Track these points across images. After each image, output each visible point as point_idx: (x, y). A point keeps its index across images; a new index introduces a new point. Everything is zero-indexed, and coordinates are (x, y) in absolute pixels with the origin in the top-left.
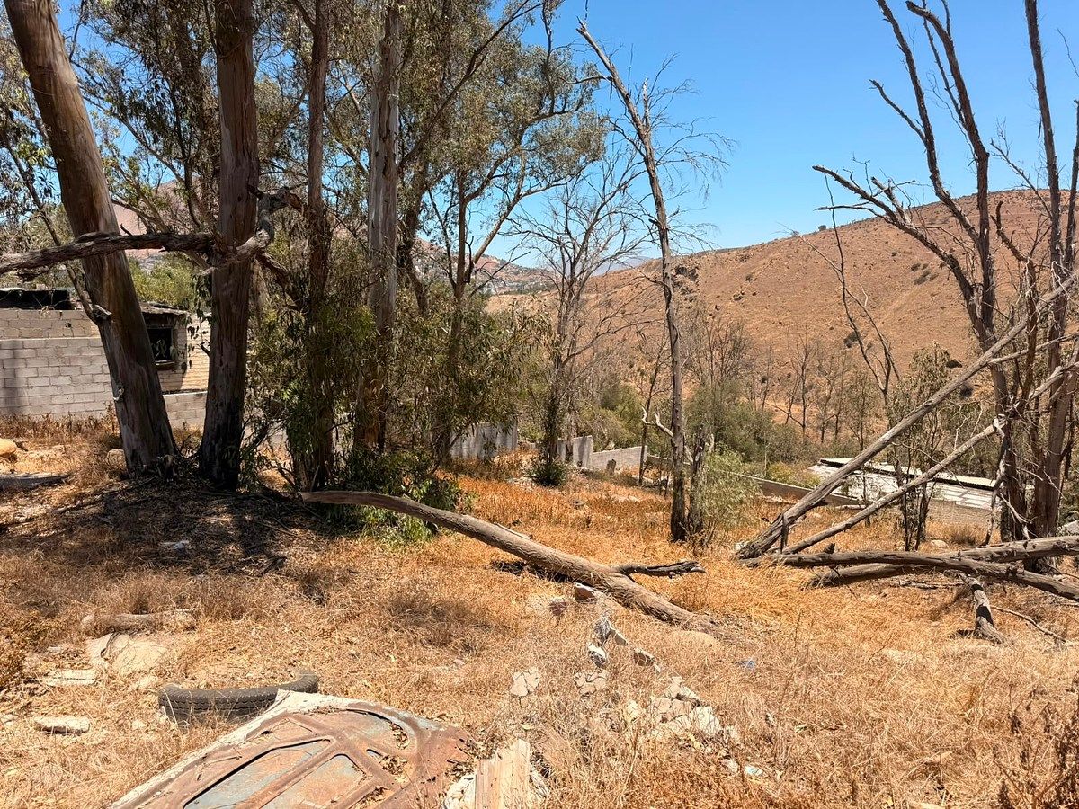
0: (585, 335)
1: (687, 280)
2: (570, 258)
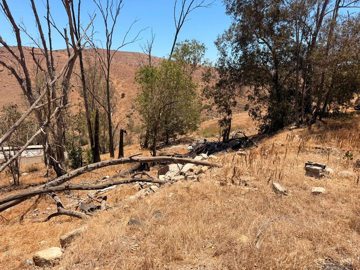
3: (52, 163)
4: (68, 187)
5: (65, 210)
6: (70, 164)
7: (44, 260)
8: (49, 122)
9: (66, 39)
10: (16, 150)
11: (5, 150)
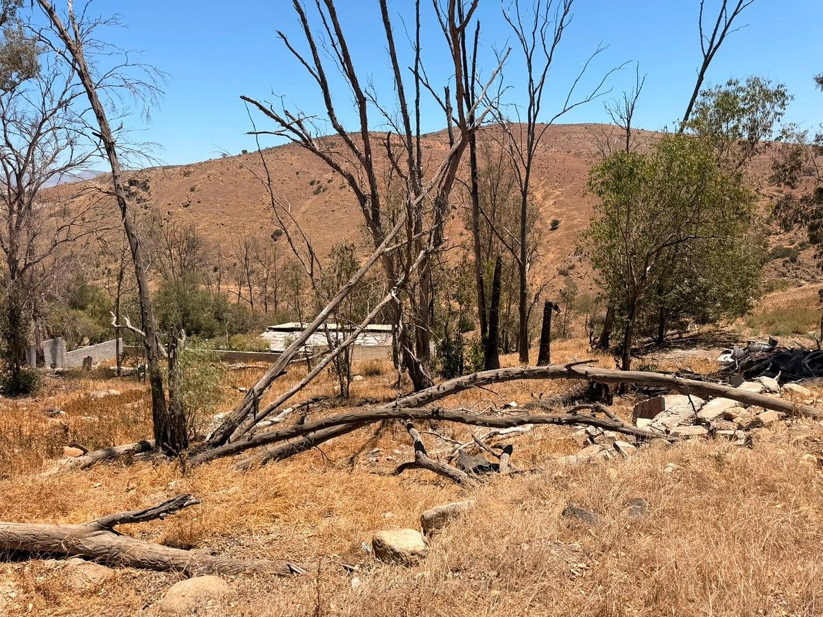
1: (140, 190)
3: (408, 362)
4: (437, 412)
5: (429, 459)
6: (439, 367)
7: (392, 550)
8: (406, 280)
9: (448, 110)
10: (348, 331)
11: (330, 330)
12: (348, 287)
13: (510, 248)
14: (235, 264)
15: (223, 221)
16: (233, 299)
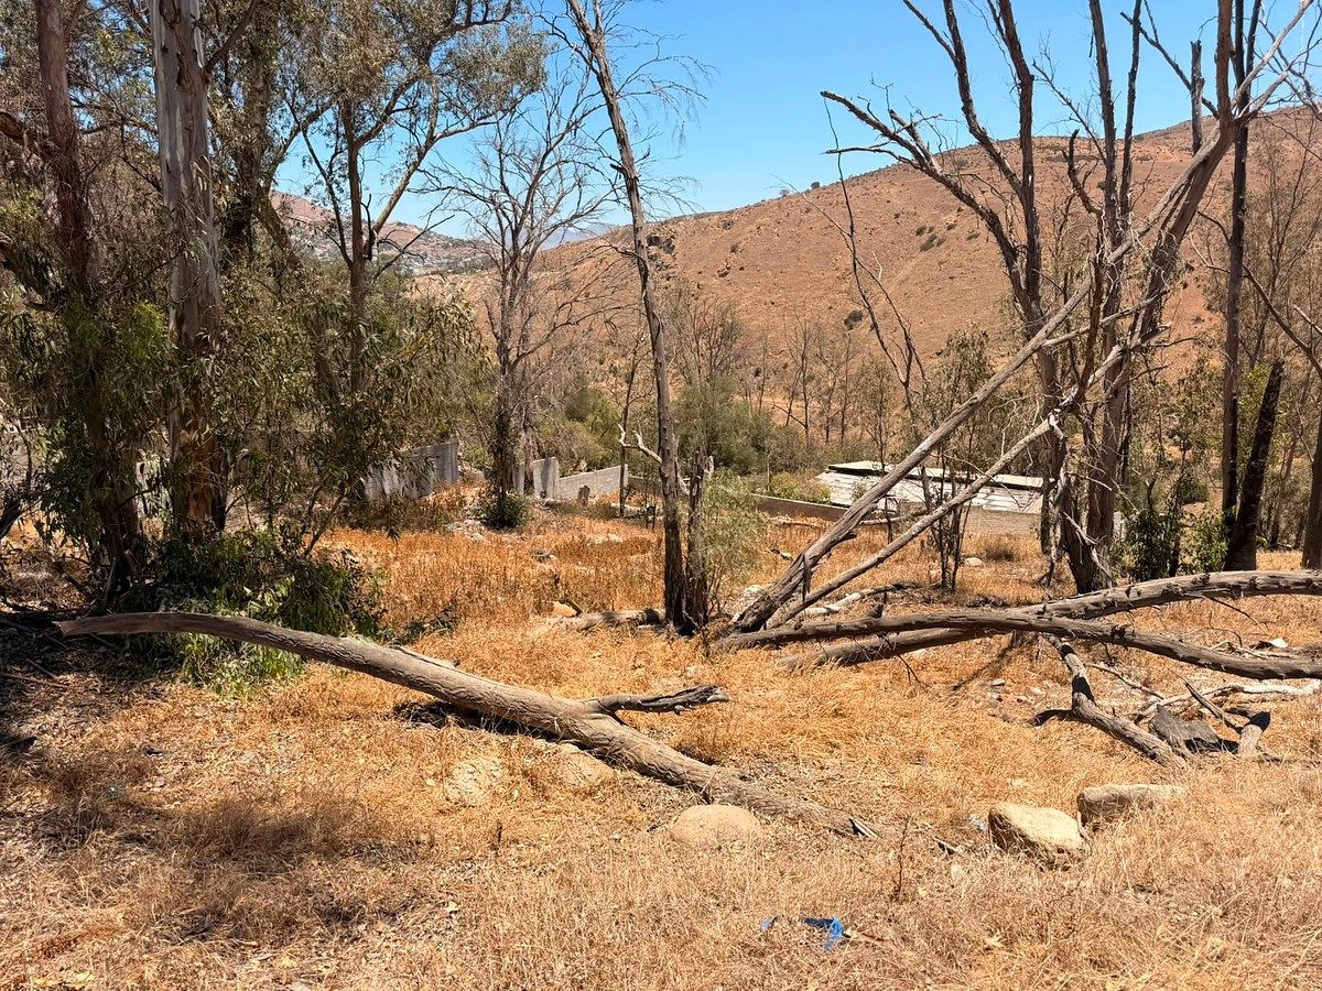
0: (539, 327)
1: (662, 252)
2: (510, 223)
3: (1070, 543)
4: (1122, 632)
5: (1097, 710)
6: (1129, 560)
8: (1080, 398)
10: (961, 481)
11: (930, 477)
12: (971, 405)
13: (1303, 347)
14: (786, 366)
15: (774, 297)
16: (779, 420)
